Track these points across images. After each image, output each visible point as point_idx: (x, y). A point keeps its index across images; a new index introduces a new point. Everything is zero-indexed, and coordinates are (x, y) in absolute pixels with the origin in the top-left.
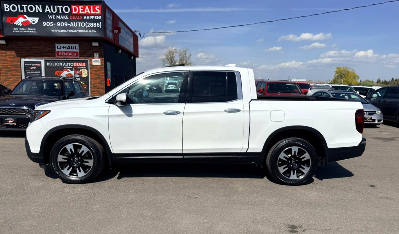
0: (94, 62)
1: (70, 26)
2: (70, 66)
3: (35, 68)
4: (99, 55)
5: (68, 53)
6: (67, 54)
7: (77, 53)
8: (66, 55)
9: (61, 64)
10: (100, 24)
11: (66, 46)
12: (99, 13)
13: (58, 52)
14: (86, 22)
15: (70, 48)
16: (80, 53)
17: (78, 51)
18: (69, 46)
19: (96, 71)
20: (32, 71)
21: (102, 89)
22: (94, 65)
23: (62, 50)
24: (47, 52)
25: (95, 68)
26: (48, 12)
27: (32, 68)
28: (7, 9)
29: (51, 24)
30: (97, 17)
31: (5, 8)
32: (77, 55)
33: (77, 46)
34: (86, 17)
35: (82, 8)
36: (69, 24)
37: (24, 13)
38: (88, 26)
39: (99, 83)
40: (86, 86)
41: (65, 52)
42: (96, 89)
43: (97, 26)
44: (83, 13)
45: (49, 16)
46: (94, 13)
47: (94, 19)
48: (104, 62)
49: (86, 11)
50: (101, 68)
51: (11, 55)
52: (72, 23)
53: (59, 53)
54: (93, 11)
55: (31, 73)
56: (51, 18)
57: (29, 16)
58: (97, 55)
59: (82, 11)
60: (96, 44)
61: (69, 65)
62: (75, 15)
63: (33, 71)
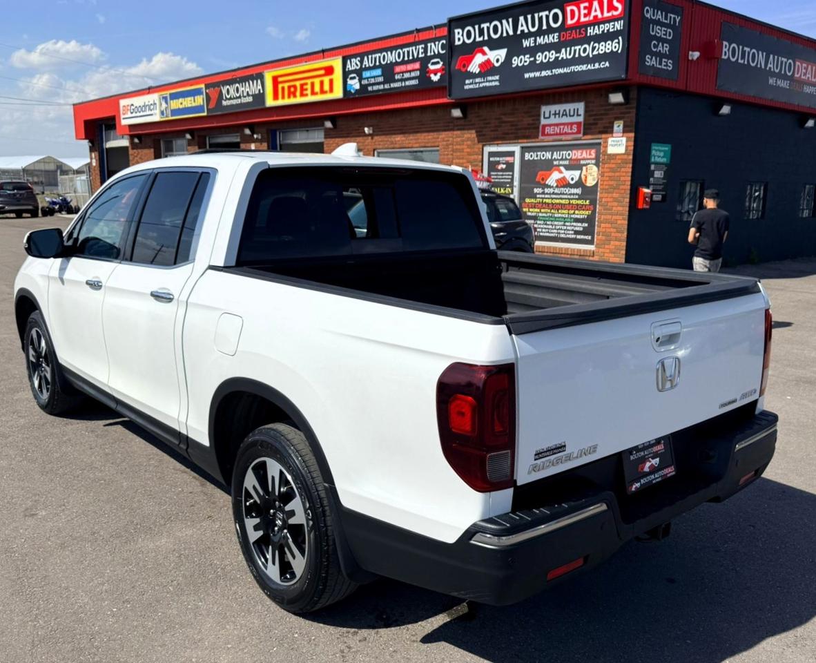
0: (612, 145)
1: (560, 59)
2: (566, 159)
3: (504, 166)
4: (625, 126)
5: (562, 127)
6: (560, 129)
7: (579, 124)
8: (558, 132)
9: (548, 155)
10: (619, 43)
11: (559, 111)
12: (620, 14)
13: (544, 126)
14: (592, 43)
15: (566, 115)
16: (584, 124)
17: (581, 119)
18: (565, 110)
19: (612, 170)
20: (499, 173)
21: (621, 217)
22: (610, 155)
23: (553, 120)
24: (526, 129)
25: (612, 161)
26: (522, 31)
27: (500, 167)
28: (459, 39)
29: (526, 59)
30: (614, 25)
31: (457, 37)
32: (578, 132)
33: (581, 106)
34: (592, 31)
35: (585, 8)
36: (558, 55)
37: (483, 43)
38: (595, 53)
39: (615, 200)
40: (592, 207)
41: (557, 125)
42: (609, 217)
43: (612, 50)
44: (587, 19)
45: (523, 41)
46: (610, 14)
47: (608, 30)
48: (632, 143)
49: (593, 14)
50: (625, 162)
51: (468, 139)
52: (563, 50)
53: (547, 128)
54: (609, 11)
55: (497, 178)
56: (528, 45)
57: (491, 49)
58: (618, 126)
59: (585, 15)
60: (617, 98)
61: (564, 157)
62: (572, 27)
63: (501, 173)
